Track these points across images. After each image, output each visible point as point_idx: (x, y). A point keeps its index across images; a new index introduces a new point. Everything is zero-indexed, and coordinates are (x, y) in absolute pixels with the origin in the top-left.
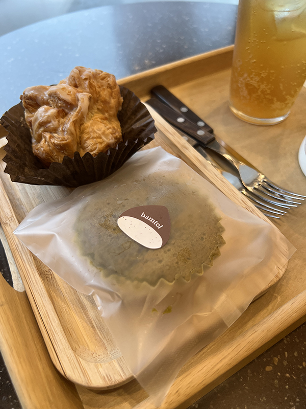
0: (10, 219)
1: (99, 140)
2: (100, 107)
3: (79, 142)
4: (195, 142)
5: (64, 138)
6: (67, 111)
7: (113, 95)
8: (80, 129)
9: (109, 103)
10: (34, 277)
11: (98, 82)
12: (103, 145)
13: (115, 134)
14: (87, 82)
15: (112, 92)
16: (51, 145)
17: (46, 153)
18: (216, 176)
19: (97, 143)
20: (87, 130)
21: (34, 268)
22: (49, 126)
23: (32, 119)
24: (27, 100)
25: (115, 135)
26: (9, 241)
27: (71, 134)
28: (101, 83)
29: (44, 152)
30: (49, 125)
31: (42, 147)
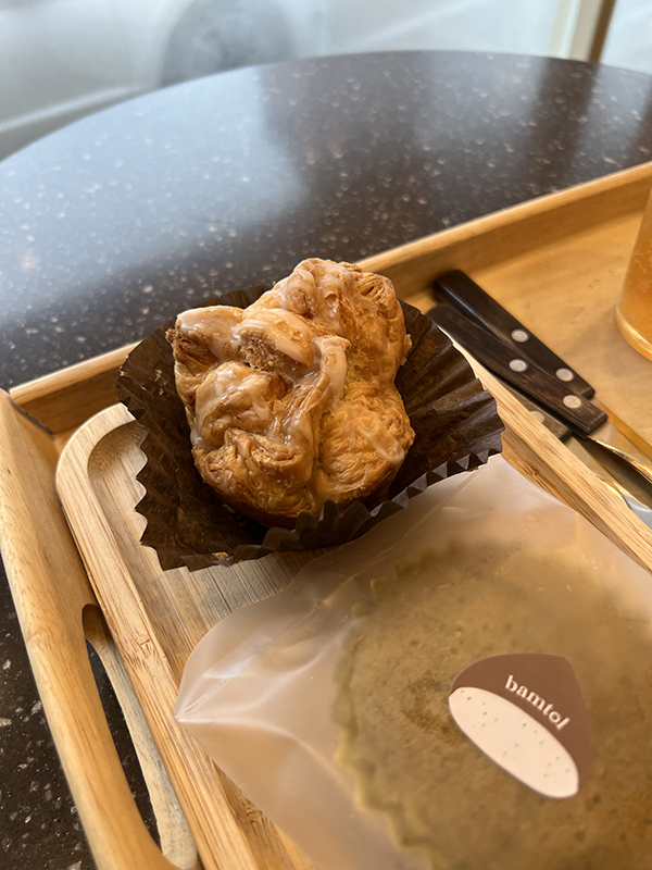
0: (144, 646)
1: (370, 456)
2: (361, 365)
3: (318, 455)
4: (563, 429)
5: (287, 452)
6: (289, 378)
7: (391, 331)
8: (321, 427)
9: (381, 353)
10: (224, 826)
11: (357, 301)
12: (379, 467)
13: (403, 436)
14: (336, 305)
15: (389, 324)
16: (253, 466)
17: (238, 483)
18: (636, 530)
19: (364, 464)
20: (339, 430)
21: (220, 797)
22: (247, 418)
23: (198, 389)
24: (185, 344)
25: (403, 441)
26: (148, 713)
27: (304, 440)
28: (363, 301)
29: (234, 481)
30: (247, 413)
31: (228, 468)
